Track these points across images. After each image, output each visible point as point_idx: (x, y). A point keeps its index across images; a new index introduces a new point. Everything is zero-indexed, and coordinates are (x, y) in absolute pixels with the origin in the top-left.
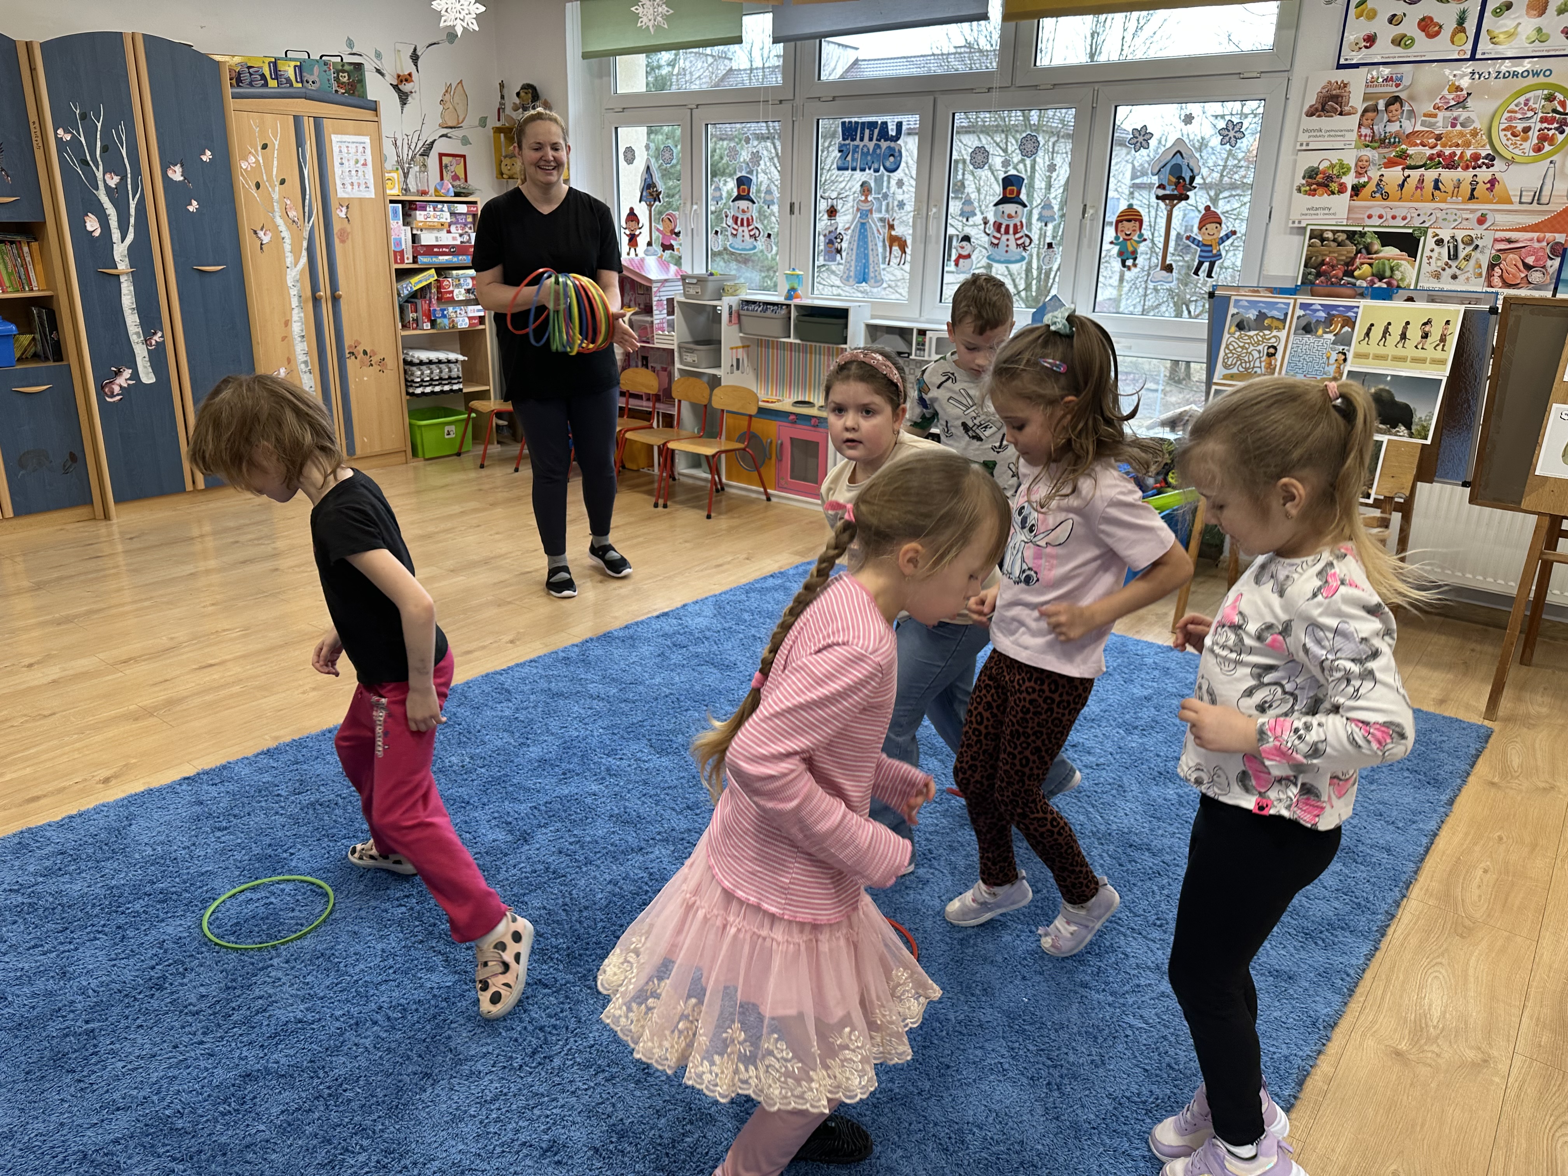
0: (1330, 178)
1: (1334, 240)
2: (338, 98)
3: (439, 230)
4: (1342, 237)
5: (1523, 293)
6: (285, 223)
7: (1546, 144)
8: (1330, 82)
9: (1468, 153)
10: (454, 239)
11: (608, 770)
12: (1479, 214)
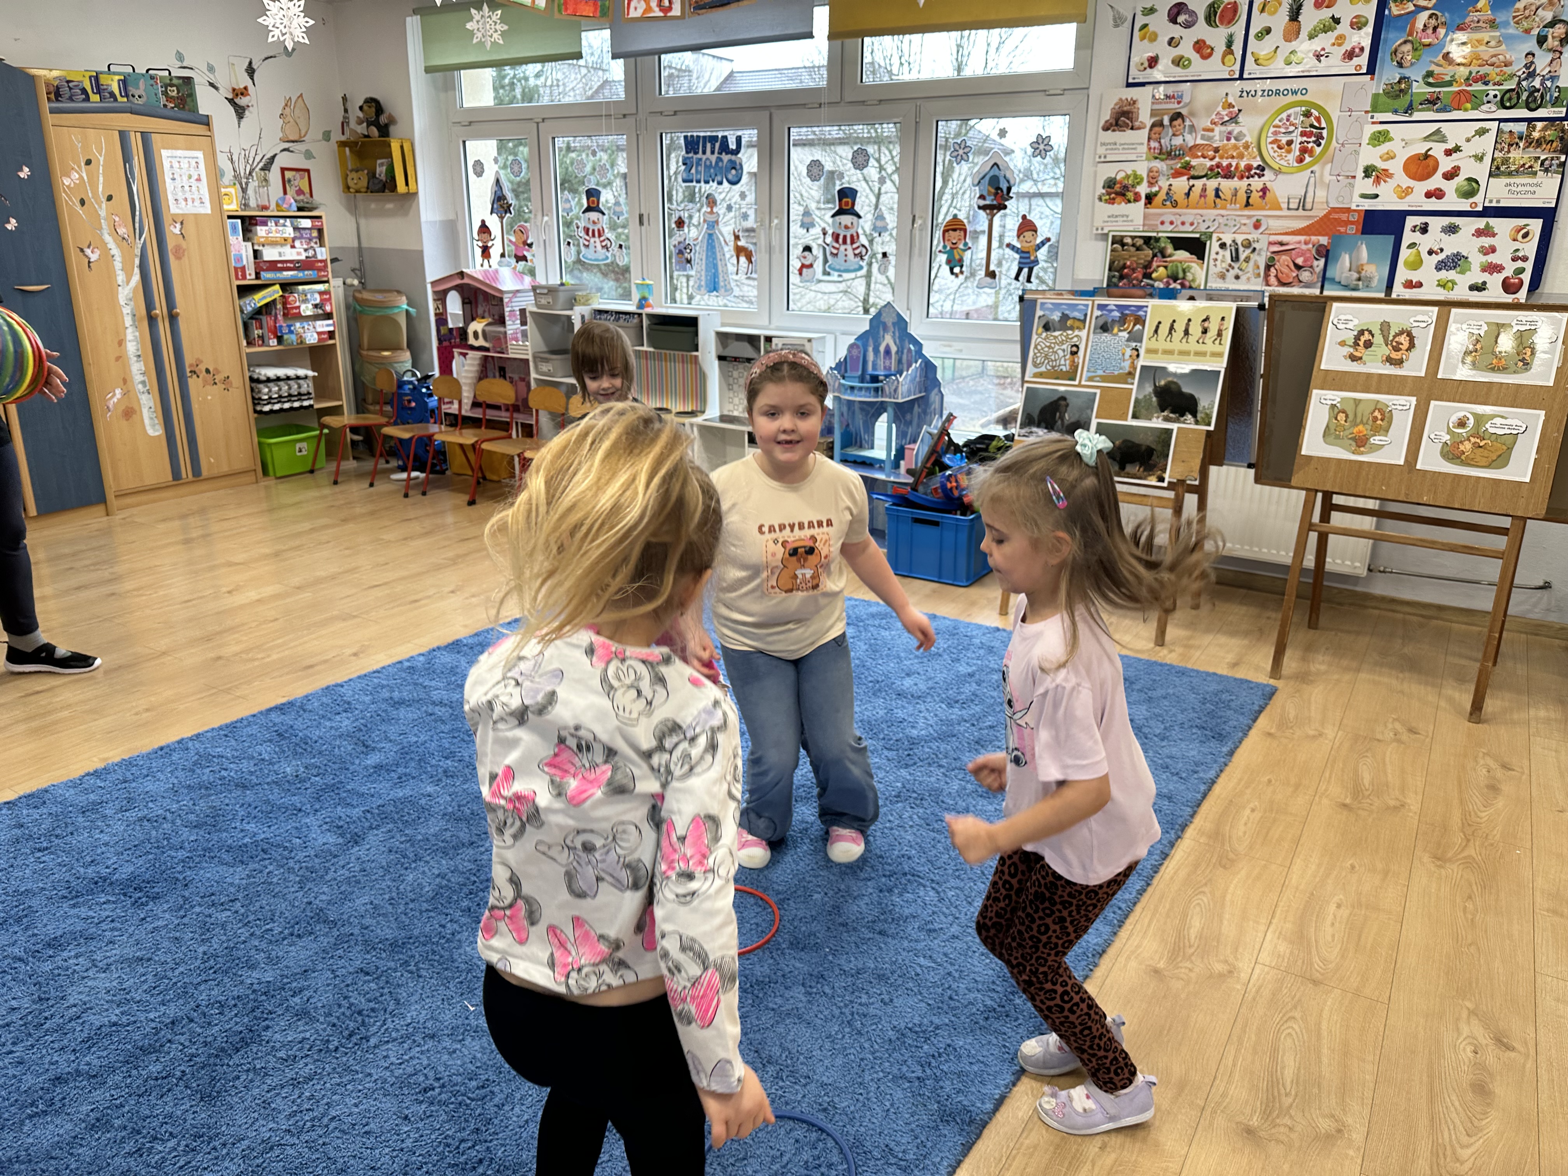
0: (1126, 188)
1: (1133, 245)
2: (166, 112)
3: (282, 245)
4: (1140, 242)
5: (1296, 291)
6: (115, 241)
7: (1306, 156)
8: (1121, 99)
9: (1242, 164)
10: (299, 254)
11: (445, 772)
12: (1254, 219)
